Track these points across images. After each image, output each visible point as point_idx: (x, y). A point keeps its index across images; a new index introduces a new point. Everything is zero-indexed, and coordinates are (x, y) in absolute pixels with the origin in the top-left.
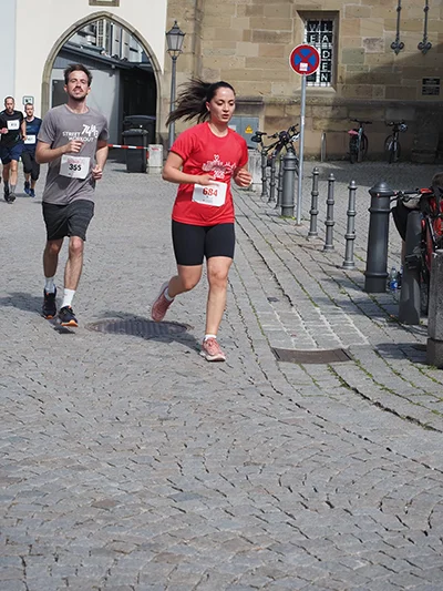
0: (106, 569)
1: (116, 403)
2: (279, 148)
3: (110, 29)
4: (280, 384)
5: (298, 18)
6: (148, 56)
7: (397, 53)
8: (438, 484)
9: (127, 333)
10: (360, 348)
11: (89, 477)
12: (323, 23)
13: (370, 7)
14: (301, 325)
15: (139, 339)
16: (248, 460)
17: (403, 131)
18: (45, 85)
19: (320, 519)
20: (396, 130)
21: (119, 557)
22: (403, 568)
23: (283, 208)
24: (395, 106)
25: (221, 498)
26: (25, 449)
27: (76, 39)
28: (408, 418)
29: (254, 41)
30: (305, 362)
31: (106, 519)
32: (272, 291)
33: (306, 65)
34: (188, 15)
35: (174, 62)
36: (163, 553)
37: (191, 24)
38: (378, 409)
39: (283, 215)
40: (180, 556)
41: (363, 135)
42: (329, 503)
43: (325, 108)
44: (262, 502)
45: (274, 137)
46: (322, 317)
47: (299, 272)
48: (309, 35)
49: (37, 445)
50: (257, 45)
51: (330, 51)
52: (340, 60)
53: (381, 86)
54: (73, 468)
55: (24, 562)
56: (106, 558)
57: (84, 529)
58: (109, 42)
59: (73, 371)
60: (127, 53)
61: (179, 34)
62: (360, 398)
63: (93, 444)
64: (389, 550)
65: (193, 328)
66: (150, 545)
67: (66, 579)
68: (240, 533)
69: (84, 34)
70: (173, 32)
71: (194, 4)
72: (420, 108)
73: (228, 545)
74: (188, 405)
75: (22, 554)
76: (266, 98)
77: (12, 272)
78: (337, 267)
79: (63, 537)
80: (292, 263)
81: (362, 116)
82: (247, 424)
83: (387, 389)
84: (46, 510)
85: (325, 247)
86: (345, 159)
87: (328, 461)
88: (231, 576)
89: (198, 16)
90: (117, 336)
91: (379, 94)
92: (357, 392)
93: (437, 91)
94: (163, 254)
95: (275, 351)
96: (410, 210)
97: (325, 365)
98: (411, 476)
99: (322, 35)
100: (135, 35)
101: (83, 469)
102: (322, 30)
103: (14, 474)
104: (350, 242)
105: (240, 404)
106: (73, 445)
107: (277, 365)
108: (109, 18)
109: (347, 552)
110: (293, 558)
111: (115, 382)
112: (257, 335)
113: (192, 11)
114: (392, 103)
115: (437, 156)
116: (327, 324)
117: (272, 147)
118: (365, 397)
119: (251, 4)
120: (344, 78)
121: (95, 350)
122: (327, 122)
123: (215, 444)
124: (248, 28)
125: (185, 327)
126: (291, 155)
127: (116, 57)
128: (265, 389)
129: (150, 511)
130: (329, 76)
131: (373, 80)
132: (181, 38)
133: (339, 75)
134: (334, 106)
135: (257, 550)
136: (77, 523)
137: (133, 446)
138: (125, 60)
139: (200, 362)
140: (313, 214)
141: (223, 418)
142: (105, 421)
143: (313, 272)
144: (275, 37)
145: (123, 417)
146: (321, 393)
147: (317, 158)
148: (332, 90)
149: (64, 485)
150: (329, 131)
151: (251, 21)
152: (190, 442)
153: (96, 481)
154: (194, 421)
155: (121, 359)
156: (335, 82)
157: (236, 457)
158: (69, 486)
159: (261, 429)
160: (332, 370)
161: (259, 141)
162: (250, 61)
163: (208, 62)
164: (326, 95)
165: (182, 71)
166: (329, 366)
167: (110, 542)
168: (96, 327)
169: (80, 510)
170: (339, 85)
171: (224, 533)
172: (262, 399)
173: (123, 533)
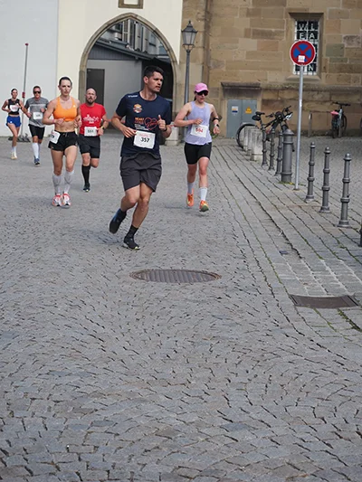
1: (164, 342)
2: (274, 125)
3: (133, 27)
4: (300, 326)
5: (290, 19)
6: (169, 49)
9: (166, 281)
11: (150, 409)
12: (310, 23)
13: (349, 10)
14: (311, 275)
15: (177, 286)
16: (284, 394)
18: (81, 72)
19: (354, 448)
23: (283, 175)
25: (266, 428)
26: (92, 383)
27: (106, 36)
29: (254, 38)
30: (318, 308)
31: (170, 447)
32: (282, 245)
33: (304, 57)
34: (200, 16)
35: (188, 55)
36: (223, 479)
37: (203, 23)
39: (283, 181)
41: (343, 116)
42: (359, 434)
43: (311, 93)
44: (302, 433)
45: (271, 116)
46: (328, 268)
47: (303, 229)
48: (298, 33)
50: (254, 42)
51: (315, 46)
52: (324, 57)
53: (358, 75)
54: (135, 400)
57: (152, 456)
58: (133, 37)
59: (125, 313)
60: (147, 47)
61: (192, 32)
65: (220, 277)
66: (212, 471)
68: (287, 461)
69: (112, 32)
70: (187, 29)
71: (204, 7)
73: (276, 470)
74: (226, 344)
75: (102, 478)
76: (263, 84)
78: (334, 225)
80: (296, 222)
81: (342, 99)
82: (279, 361)
84: (117, 438)
85: (322, 209)
86: (328, 135)
87: (353, 395)
89: (208, 17)
90: (158, 284)
91: (356, 82)
95: (292, 297)
97: (336, 310)
99: (310, 33)
100: (156, 33)
102: (310, 28)
103: (88, 404)
104: (345, 204)
105: (269, 340)
106: (134, 379)
107: (296, 309)
108: (134, 18)
111: (162, 324)
112: (275, 284)
113: (203, 13)
116: (333, 274)
117: (269, 124)
119: (251, 7)
120: (328, 68)
121: (141, 296)
122: (313, 105)
123: (254, 380)
124: (248, 27)
125: (214, 276)
126: (289, 132)
127: (138, 50)
128: (289, 331)
129: (207, 439)
130: (314, 66)
131: (351, 69)
132: (194, 34)
133: (323, 66)
134: (319, 91)
135: (304, 476)
136: (146, 451)
137: (185, 381)
138: (146, 52)
139: (230, 306)
140: (310, 181)
141: (257, 356)
142: (158, 358)
143: (315, 229)
144: (271, 35)
145: (173, 355)
146: (336, 334)
147: (305, 134)
148: (318, 78)
149: (130, 416)
150: (315, 112)
151: (251, 21)
152: (233, 377)
153: (156, 412)
154: (233, 359)
155: (164, 303)
156: (320, 71)
157: (273, 391)
158: (134, 417)
159: (291, 367)
160: (342, 314)
161: (259, 119)
162: (250, 54)
163: (215, 55)
164: (312, 83)
165: (194, 61)
166: (339, 310)
167: (176, 468)
168: (139, 275)
169: (146, 438)
170: (323, 74)
171: (273, 460)
172: (287, 339)
173: (187, 460)
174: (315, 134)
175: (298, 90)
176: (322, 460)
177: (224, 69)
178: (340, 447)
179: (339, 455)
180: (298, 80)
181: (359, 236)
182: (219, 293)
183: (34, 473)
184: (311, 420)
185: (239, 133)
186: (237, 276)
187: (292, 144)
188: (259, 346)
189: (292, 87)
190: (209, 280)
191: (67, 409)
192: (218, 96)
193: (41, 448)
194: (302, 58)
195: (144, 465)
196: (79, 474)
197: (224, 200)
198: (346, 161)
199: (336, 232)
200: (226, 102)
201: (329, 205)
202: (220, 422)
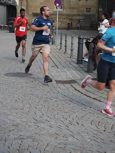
0: (19, 144)
1: (15, 96)
4: (58, 89)
6: (15, 2)
7: (80, 1)
8: (106, 117)
9: (15, 76)
10: (78, 79)
11: (11, 117)
14: (62, 73)
15: (19, 78)
17: (82, 22)
19: (76, 128)
20: (79, 21)
21: (23, 140)
22: (100, 141)
23: (52, 42)
24: (79, 15)
25: (48, 122)
28: (94, 98)
30: (64, 84)
31: (17, 129)
32: (52, 64)
36: (35, 139)
38: (86, 96)
39: (52, 44)
40: (39, 139)
41: (71, 23)
42: (77, 123)
43: (61, 16)
44: (59, 123)
46: (67, 71)
47: (59, 59)
51: (62, 0)
52: (65, 4)
53: (75, 10)
56: (19, 141)
57: (12, 132)
59: (2, 87)
60: (8, 1)
62: (80, 93)
64: (96, 136)
65: (33, 75)
66: (31, 137)
67: (9, 147)
68: (55, 132)
72: (86, 16)
73: (51, 135)
74: (35, 96)
78: (69, 58)
79: (6, 135)
80: (57, 57)
81: (71, 18)
82: (52, 101)
83: (87, 91)
85: (65, 52)
86: (66, 29)
87: (75, 111)
88: (54, 145)
90: (13, 77)
91: (75, 12)
92: (79, 92)
93: (90, 11)
95: (56, 81)
96: (90, 43)
97: (70, 84)
98: (98, 115)
101: (9, 115)
104: (72, 51)
105: (48, 95)
106: (5, 108)
107: (57, 84)
109: (85, 137)
110: (70, 139)
111: (14, 90)
114: (78, 14)
115: (90, 28)
116: (68, 73)
118: (82, 93)
120: (66, 8)
121: (8, 81)
122: (61, 19)
123: (44, 107)
125: (31, 74)
126: (54, 28)
127: (5, 2)
128: (55, 91)
129: (29, 126)
130: (62, 7)
131: (73, 8)
133: (65, 7)
134: (63, 15)
135: (60, 137)
136: (10, 131)
137: (22, 108)
138: (8, 3)
139: (36, 84)
140: (61, 44)
141: (45, 99)
142: (13, 101)
143: (62, 59)
145: (18, 100)
146: (70, 92)
147: (59, 29)
148: (63, 11)
149: (4, 120)
150: (62, 22)
152: (37, 106)
153: (13, 118)
154: (37, 101)
155: (15, 84)
156: (64, 9)
157: (50, 111)
158: (6, 120)
159: (56, 103)
160: (72, 86)
162: (41, 3)
163: (30, 4)
164: (61, 12)
165: (23, 6)
166: (71, 84)
167: (19, 136)
168: (7, 75)
169: (10, 127)
170: (65, 10)
171: (50, 132)
172: (54, 94)
173: (23, 133)
174: (62, 29)
175: (56, 15)
176: (66, 132)
177: (33, 8)
178: (71, 127)
179: (71, 130)
180: (57, 11)
181: (77, 61)
182: (33, 80)
184: (62, 119)
186: (38, 75)
187: (55, 32)
188: (46, 96)
189: (55, 14)
190: (29, 76)
192: (31, 17)
194: (58, 5)
195: (9, 135)
198: (72, 37)
199: (69, 59)
200: (34, 19)
201: (67, 51)
202: (33, 121)
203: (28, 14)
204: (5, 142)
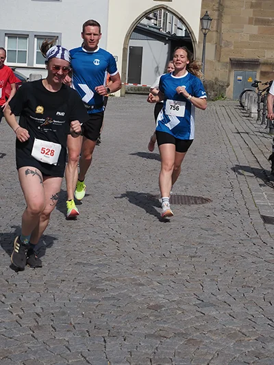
0: (155, 347)
1: (163, 246)
3: (165, 16)
4: (265, 237)
6: (189, 32)
11: (146, 290)
15: (178, 207)
16: (245, 284)
18: (125, 49)
21: (163, 340)
23: (270, 128)
25: (227, 306)
26: (107, 271)
27: (145, 21)
29: (255, 24)
31: (156, 316)
34: (215, 8)
35: (205, 37)
36: (190, 339)
37: (216, 13)
39: (270, 133)
40: (201, 341)
44: (253, 310)
45: (266, 84)
49: (114, 269)
50: (257, 26)
54: (136, 284)
55: (105, 340)
56: (155, 341)
57: (142, 322)
58: (165, 23)
59: (137, 225)
60: (175, 31)
61: (208, 19)
63: (148, 270)
65: (212, 201)
66: (183, 334)
67: (130, 352)
68: (239, 329)
69: (150, 19)
70: (205, 18)
71: (218, 1)
73: (231, 336)
74: (208, 248)
75: (104, 335)
76: (262, 60)
77: (102, 163)
79: (129, 326)
82: (245, 261)
84: (119, 309)
88: (233, 355)
89: (221, 8)
94: (195, 155)
95: (263, 217)
100: (181, 20)
101: (142, 285)
103: (100, 286)
105: (241, 249)
106: (137, 270)
107: (264, 226)
108: (166, 9)
110: (272, 346)
111: (164, 233)
112: (252, 207)
113: (217, 5)
117: (264, 90)
119: (254, 1)
123: (224, 274)
124: (252, 16)
125: (207, 200)
127: (169, 33)
129: (183, 312)
132: (209, 21)
135: (249, 340)
136: (138, 318)
137: (174, 273)
138: (175, 34)
139: (216, 222)
141: (229, 257)
142: (156, 256)
144: (268, 22)
145: (167, 254)
149: (130, 294)
151: (254, 11)
152: (209, 271)
153: (150, 293)
154: (211, 259)
157: (237, 282)
159: (254, 266)
161: (257, 86)
162: (252, 37)
163: (226, 37)
165: (210, 42)
167: (158, 331)
169: (140, 310)
171: (229, 328)
172: (254, 247)
173: (166, 326)
176: (265, 330)
177: (232, 48)
182: (209, 213)
183: (57, 330)
184: (261, 303)
185: (241, 96)
186: (225, 201)
190: (203, 203)
191: (87, 288)
192: (226, 68)
193: (64, 313)
196: (88, 331)
197: (223, 146)
200: (233, 73)
203: (219, 61)
204: (125, 340)
